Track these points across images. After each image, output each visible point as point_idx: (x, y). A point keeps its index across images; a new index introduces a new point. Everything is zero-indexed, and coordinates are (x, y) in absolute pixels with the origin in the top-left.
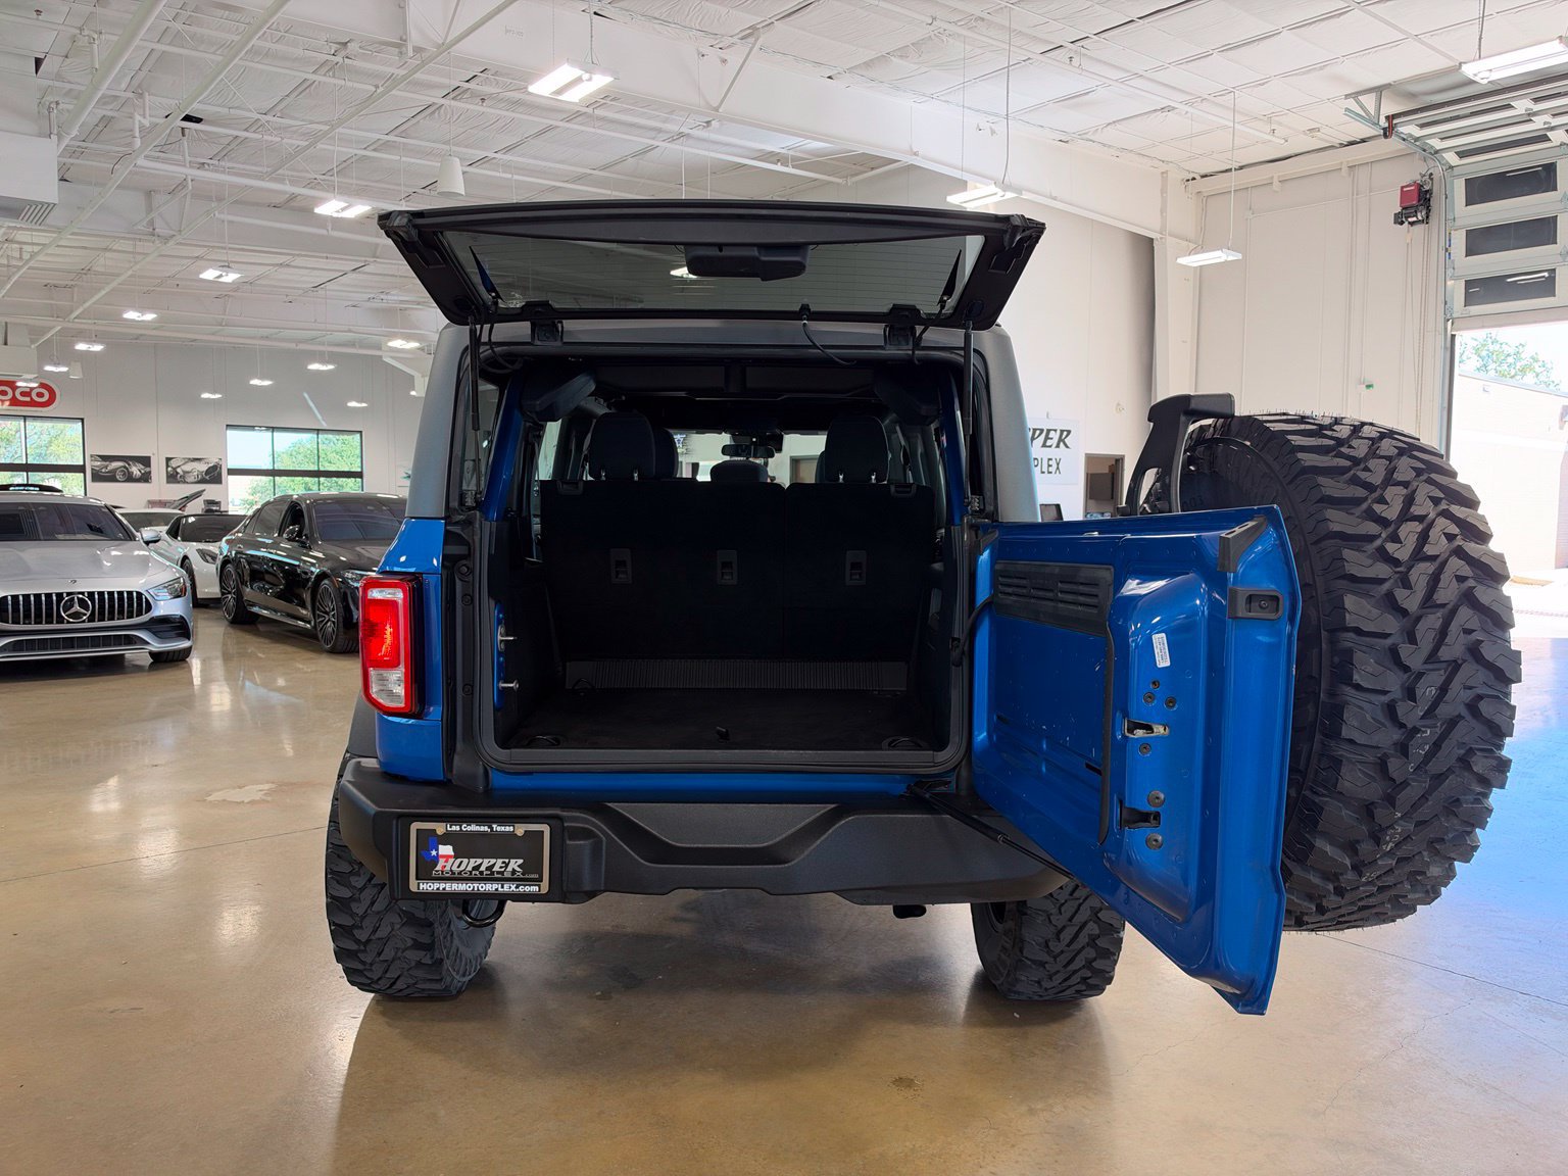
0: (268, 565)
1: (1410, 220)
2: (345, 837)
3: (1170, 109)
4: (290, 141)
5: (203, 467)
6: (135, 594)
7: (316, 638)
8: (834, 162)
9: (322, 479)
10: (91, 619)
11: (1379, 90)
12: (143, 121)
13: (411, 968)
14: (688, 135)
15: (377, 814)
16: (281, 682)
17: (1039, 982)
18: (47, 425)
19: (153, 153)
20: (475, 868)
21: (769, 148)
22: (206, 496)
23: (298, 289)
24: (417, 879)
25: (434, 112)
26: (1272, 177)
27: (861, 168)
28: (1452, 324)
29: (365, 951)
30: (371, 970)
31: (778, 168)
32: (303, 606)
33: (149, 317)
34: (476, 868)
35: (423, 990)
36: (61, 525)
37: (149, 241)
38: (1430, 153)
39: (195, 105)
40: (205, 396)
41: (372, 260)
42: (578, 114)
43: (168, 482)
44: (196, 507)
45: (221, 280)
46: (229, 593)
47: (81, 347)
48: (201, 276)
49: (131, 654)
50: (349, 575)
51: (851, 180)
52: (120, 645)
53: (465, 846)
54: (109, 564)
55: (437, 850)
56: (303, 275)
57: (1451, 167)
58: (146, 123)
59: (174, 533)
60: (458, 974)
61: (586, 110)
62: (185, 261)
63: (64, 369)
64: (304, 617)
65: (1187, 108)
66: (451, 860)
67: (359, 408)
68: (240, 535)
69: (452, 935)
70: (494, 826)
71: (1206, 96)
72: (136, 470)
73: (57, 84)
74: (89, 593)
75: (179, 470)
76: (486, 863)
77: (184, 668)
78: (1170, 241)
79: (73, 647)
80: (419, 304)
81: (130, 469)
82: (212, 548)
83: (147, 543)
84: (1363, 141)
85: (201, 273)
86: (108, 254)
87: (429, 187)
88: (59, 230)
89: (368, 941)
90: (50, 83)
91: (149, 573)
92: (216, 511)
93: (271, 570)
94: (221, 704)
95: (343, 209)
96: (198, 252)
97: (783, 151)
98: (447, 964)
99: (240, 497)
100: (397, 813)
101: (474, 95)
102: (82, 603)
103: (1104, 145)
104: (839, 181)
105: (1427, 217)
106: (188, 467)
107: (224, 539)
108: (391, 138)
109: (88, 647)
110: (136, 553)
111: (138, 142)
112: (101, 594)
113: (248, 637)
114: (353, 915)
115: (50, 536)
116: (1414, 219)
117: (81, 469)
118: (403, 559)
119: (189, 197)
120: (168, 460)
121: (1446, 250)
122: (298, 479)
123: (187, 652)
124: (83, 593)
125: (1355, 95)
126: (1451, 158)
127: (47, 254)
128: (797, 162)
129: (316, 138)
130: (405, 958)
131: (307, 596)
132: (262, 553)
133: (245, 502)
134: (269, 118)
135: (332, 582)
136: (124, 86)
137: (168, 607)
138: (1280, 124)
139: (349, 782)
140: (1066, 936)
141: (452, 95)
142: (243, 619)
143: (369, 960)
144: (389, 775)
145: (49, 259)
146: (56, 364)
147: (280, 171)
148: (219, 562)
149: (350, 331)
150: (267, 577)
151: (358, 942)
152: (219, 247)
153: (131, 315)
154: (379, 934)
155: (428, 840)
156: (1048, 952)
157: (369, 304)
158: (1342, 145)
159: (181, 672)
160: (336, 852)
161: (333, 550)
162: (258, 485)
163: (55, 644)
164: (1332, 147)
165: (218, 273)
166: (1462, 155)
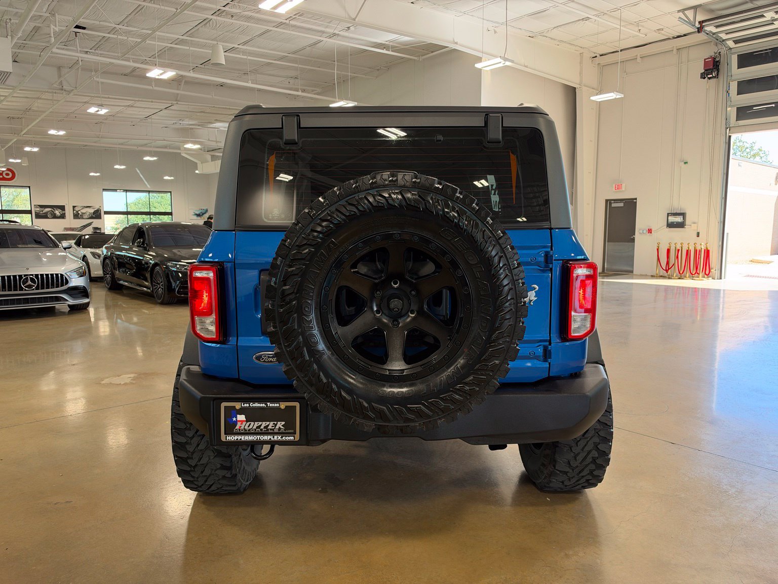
0: (127, 260)
1: (709, 76)
2: (182, 410)
3: (588, 18)
4: (132, 39)
5: (92, 211)
6: (59, 275)
7: (154, 297)
8: (411, 49)
9: (152, 216)
10: (37, 288)
11: (695, 8)
12: (55, 28)
13: (219, 480)
14: (338, 35)
15: (202, 398)
16: (135, 319)
17: (563, 482)
18: (12, 190)
19: (60, 46)
20: (257, 427)
21: (379, 41)
22: (94, 225)
23: (138, 118)
24: (225, 434)
25: (207, 23)
26: (637, 55)
27: (426, 52)
28: (730, 130)
29: (194, 471)
30: (198, 481)
31: (384, 51)
32: (146, 280)
33: (62, 133)
34: (259, 427)
35: (226, 490)
36: (20, 240)
37: (60, 93)
38: (720, 41)
39: (81, 20)
40: (92, 174)
41: (176, 102)
42: (281, 24)
43: (74, 218)
44: (89, 231)
45: (98, 113)
46: (108, 274)
47: (27, 149)
48: (88, 111)
49: (58, 306)
50: (169, 264)
51: (421, 58)
52: (53, 301)
53: (252, 415)
54: (46, 260)
55: (236, 417)
56: (140, 112)
57: (731, 49)
58: (57, 29)
59: (78, 244)
60: (244, 481)
61: (285, 21)
62: (79, 104)
63: (19, 161)
64: (146, 286)
65: (596, 18)
66: (244, 423)
67: (170, 180)
68: (112, 244)
69: (241, 461)
70: (268, 404)
71: (607, 12)
72: (58, 212)
73: (9, 9)
74: (36, 275)
75: (79, 212)
76: (264, 424)
77: (86, 313)
78: (584, 88)
79: (28, 303)
80: (199, 126)
81: (55, 212)
82: (98, 251)
83: (65, 249)
84: (685, 35)
85: (88, 109)
86: (39, 101)
87: (204, 64)
88: (14, 88)
89: (196, 465)
90: (6, 9)
91: (66, 264)
92: (99, 233)
93: (129, 262)
94: (104, 332)
95: (161, 74)
96: (86, 99)
97: (386, 43)
98: (239, 476)
99: (111, 225)
100: (214, 397)
101: (227, 13)
102: (32, 280)
103: (552, 39)
104: (416, 58)
105: (718, 75)
106: (84, 211)
107: (104, 246)
108: (184, 37)
109: (36, 303)
110: (59, 254)
111: (53, 40)
112: (42, 275)
113: (118, 296)
114: (187, 451)
115: (14, 246)
116: (711, 76)
117: (29, 212)
118: (210, 255)
119: (80, 70)
120: (74, 207)
121: (727, 92)
122: (140, 216)
123: (87, 304)
124: (32, 275)
125: (683, 11)
126: (731, 44)
127: (7, 101)
128: (394, 49)
129: (145, 38)
130: (216, 474)
131: (148, 275)
132: (123, 253)
133: (113, 228)
134: (120, 26)
135: (161, 267)
136: (44, 10)
137: (77, 281)
138: (643, 26)
139: (185, 380)
140: (580, 458)
141: (217, 13)
142: (115, 287)
143: (196, 476)
144: (207, 376)
145: (9, 104)
146: (15, 158)
147: (126, 56)
148: (102, 258)
149: (164, 140)
150: (127, 266)
151: (190, 466)
152: (97, 97)
153: (52, 132)
154: (202, 462)
155: (231, 412)
156: (569, 467)
157: (174, 126)
158: (674, 38)
159: (84, 315)
160: (177, 418)
161: (160, 251)
162: (119, 219)
163: (19, 301)
164: (669, 39)
165: (97, 109)
166: (736, 42)
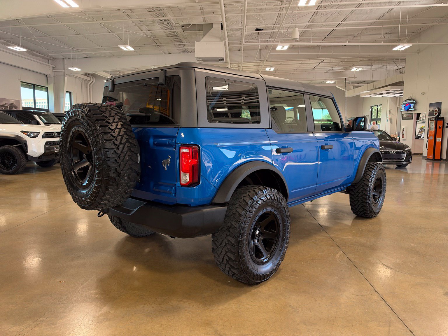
14: (403, 1)
23: (309, 69)
39: (257, 26)
42: (360, 4)
56: (309, 65)
58: (246, 33)
87: (328, 36)
134: (275, 25)
141: (319, 8)
157: (330, 71)
165: (269, 69)
